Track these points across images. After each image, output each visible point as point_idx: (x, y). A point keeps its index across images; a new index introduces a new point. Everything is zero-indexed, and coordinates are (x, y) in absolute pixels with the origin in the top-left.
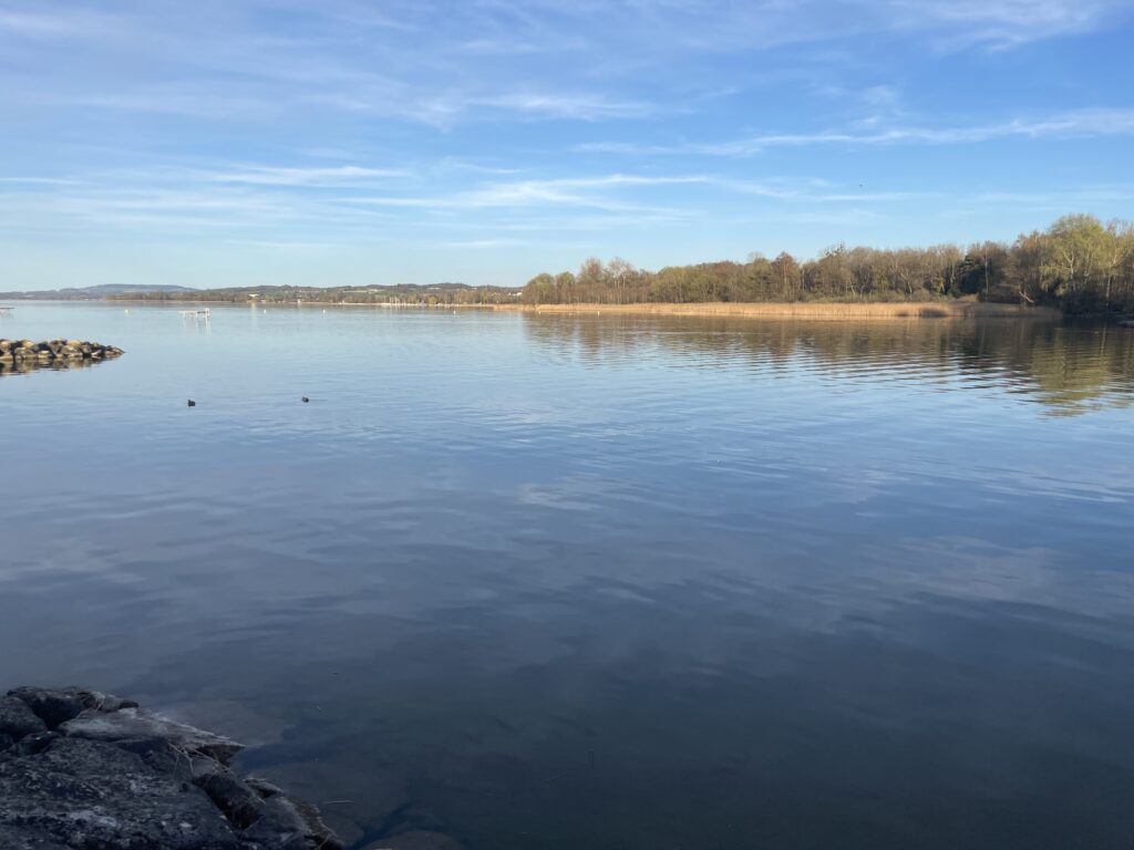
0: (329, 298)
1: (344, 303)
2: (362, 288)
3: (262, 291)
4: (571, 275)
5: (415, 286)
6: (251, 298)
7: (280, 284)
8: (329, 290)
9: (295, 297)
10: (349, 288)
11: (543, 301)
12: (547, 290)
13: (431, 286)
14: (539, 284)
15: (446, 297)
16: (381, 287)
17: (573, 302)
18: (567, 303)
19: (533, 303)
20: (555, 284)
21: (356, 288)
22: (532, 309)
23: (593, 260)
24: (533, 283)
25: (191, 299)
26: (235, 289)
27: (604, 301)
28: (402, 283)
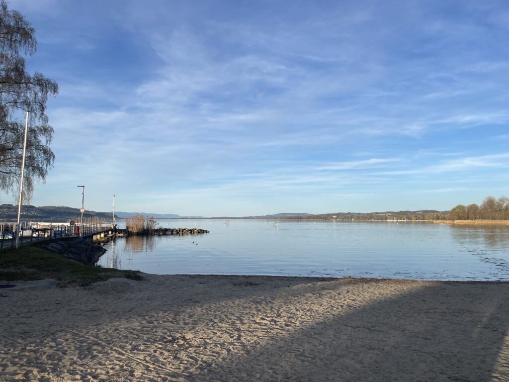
0: (366, 218)
1: (372, 220)
2: (383, 213)
3: (339, 215)
4: (477, 206)
5: (409, 212)
6: (333, 218)
7: (346, 212)
8: (368, 214)
9: (352, 217)
10: (377, 213)
11: (460, 218)
12: (462, 213)
13: (417, 212)
14: (458, 210)
15: (421, 217)
16: (393, 213)
17: (475, 218)
18: (472, 219)
19: (454, 220)
20: (466, 210)
21: (380, 213)
22: (452, 222)
23: (490, 198)
24: (454, 210)
25: (310, 219)
26: (327, 214)
27: (494, 218)
28: (402, 210)
